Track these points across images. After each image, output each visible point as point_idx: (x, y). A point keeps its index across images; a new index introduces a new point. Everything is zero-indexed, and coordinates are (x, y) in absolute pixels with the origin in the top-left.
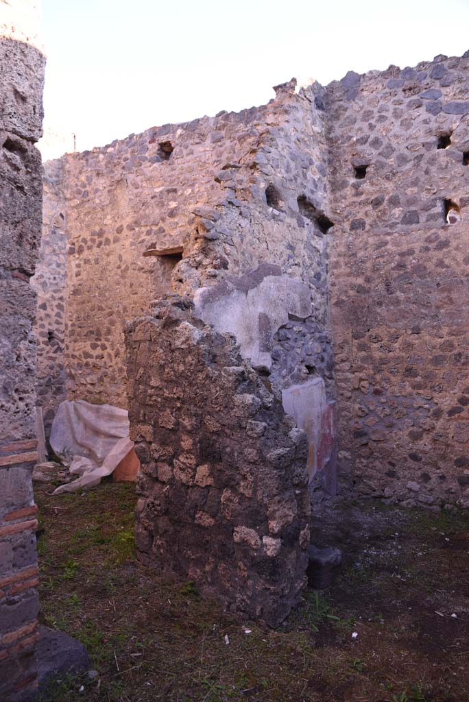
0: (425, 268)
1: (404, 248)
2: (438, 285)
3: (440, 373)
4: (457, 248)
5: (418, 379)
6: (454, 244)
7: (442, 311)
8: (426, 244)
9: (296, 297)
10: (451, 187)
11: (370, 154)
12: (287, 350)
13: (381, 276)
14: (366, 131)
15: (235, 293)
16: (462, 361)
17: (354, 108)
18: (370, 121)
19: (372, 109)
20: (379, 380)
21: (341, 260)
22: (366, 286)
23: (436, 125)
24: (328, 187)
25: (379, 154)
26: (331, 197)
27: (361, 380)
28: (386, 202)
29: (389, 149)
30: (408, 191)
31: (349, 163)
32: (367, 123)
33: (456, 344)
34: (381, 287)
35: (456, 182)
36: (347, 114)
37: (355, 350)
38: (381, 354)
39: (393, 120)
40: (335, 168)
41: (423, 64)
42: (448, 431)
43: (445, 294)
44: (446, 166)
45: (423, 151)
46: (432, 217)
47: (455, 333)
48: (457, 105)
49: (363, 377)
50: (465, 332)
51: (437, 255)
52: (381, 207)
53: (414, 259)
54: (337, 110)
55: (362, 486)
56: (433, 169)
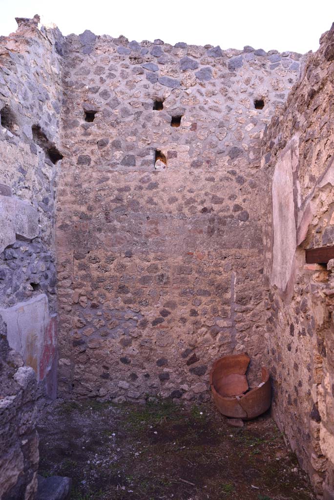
0: (138, 203)
1: (122, 185)
2: (148, 218)
3: (147, 291)
4: (163, 190)
5: (129, 295)
6: (161, 186)
7: (150, 240)
8: (140, 184)
9: (25, 218)
10: (161, 141)
11: (99, 102)
13: (101, 206)
14: (98, 83)
16: (164, 281)
17: (89, 61)
18: (101, 76)
19: (104, 66)
20: (96, 296)
21: (68, 189)
22: (89, 214)
23: (154, 91)
24: (60, 123)
25: (107, 104)
26: (63, 133)
27: (81, 295)
28: (109, 145)
29: (116, 102)
30: (129, 139)
31: (80, 107)
32: (99, 77)
33: (160, 267)
34: (102, 216)
35: (166, 138)
36: (82, 65)
37: (76, 269)
38: (98, 273)
39: (120, 79)
40: (68, 108)
41: (145, 42)
42: (152, 338)
43: (153, 226)
44: (159, 124)
45: (142, 109)
46: (146, 163)
47: (160, 258)
48: (169, 80)
49: (82, 293)
50: (167, 258)
51: (148, 194)
52: (105, 149)
53: (130, 195)
54: (73, 60)
55: (80, 388)
56: (149, 125)
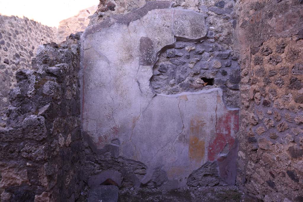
9: (186, 23)
12: (176, 65)
15: (116, 25)
20: (267, 92)
27: (255, 92)
37: (252, 64)
38: (270, 66)
49: (257, 89)
55: (250, 185)
